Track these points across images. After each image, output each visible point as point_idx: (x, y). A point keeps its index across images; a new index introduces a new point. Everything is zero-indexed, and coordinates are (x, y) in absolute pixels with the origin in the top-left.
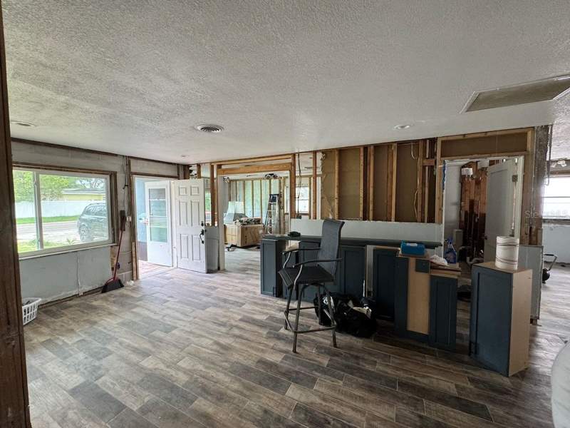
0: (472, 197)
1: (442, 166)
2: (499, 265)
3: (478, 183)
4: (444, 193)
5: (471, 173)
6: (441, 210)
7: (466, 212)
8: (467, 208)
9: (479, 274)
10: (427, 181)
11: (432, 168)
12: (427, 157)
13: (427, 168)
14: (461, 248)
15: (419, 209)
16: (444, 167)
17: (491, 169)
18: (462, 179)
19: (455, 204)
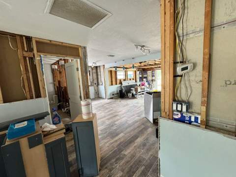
0: (59, 80)
1: (39, 58)
2: (85, 117)
3: (60, 73)
4: (44, 77)
5: (57, 68)
6: (44, 88)
7: (57, 87)
8: (57, 85)
9: (76, 128)
10: (29, 68)
11: (32, 59)
12: (26, 50)
13: (27, 58)
14: (58, 104)
15: (27, 89)
16: (41, 59)
17: (66, 65)
18: (53, 71)
19: (51, 83)
